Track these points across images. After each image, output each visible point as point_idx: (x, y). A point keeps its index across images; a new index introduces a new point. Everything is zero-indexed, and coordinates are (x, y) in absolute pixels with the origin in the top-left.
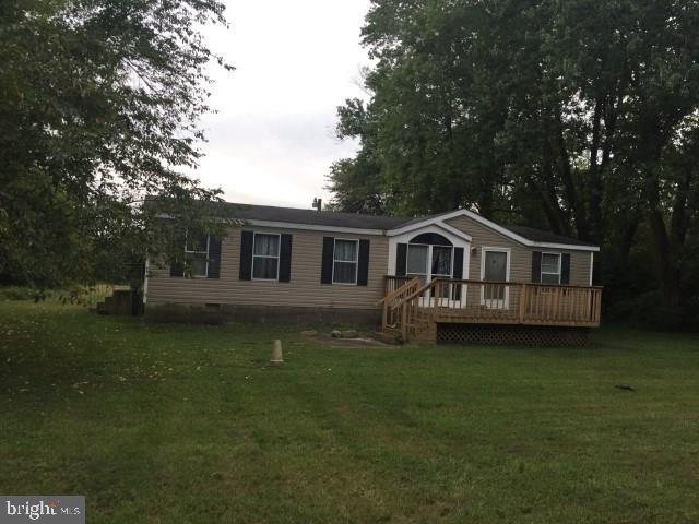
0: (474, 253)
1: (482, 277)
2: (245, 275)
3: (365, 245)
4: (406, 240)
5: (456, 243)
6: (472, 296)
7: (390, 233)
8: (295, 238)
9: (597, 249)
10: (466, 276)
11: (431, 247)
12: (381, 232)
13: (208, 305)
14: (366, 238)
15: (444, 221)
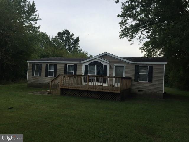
0: (111, 67)
1: (114, 75)
2: (46, 76)
3: (75, 66)
4: (88, 64)
5: (104, 64)
6: (111, 82)
7: (82, 62)
8: (58, 65)
9: (166, 63)
10: (108, 75)
11: (96, 66)
12: (79, 62)
13: (39, 83)
14: (76, 64)
15: (99, 57)
